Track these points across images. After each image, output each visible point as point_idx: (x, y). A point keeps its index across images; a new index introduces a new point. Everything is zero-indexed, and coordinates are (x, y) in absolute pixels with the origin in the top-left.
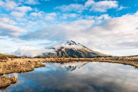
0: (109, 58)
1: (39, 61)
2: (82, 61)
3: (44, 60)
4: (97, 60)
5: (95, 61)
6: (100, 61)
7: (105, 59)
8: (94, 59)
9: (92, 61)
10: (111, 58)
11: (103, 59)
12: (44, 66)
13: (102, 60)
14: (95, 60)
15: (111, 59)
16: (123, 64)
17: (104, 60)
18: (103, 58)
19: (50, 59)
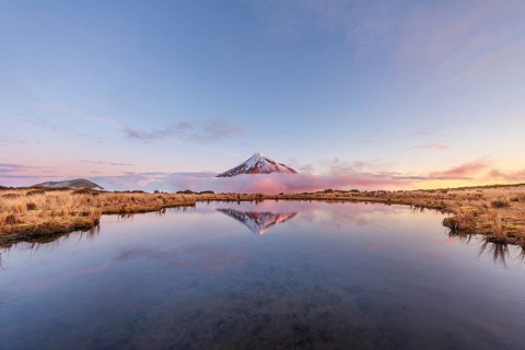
0: (353, 193)
2: (287, 199)
3: (198, 196)
4: (322, 197)
6: (329, 200)
7: (341, 195)
9: (310, 199)
10: (357, 193)
11: (337, 196)
12: (193, 205)
15: (356, 195)
16: (386, 203)
17: (340, 198)
18: (336, 193)
19: (212, 195)
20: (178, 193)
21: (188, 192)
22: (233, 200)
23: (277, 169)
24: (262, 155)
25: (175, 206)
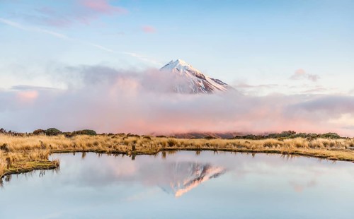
0: (327, 140)
1: (44, 147)
2: (215, 150)
3: (68, 142)
4: (273, 148)
5: (265, 152)
6: (284, 153)
7: (307, 143)
8: (265, 145)
9: (253, 152)
10: (333, 141)
11: (298, 146)
12: (55, 166)
13: (296, 149)
14: (267, 148)
15: (332, 145)
17: (301, 150)
18: (299, 140)
19: (92, 140)
20: (37, 133)
21: (51, 132)
22: (124, 153)
23: (207, 88)
24: (182, 63)
25: (26, 171)
